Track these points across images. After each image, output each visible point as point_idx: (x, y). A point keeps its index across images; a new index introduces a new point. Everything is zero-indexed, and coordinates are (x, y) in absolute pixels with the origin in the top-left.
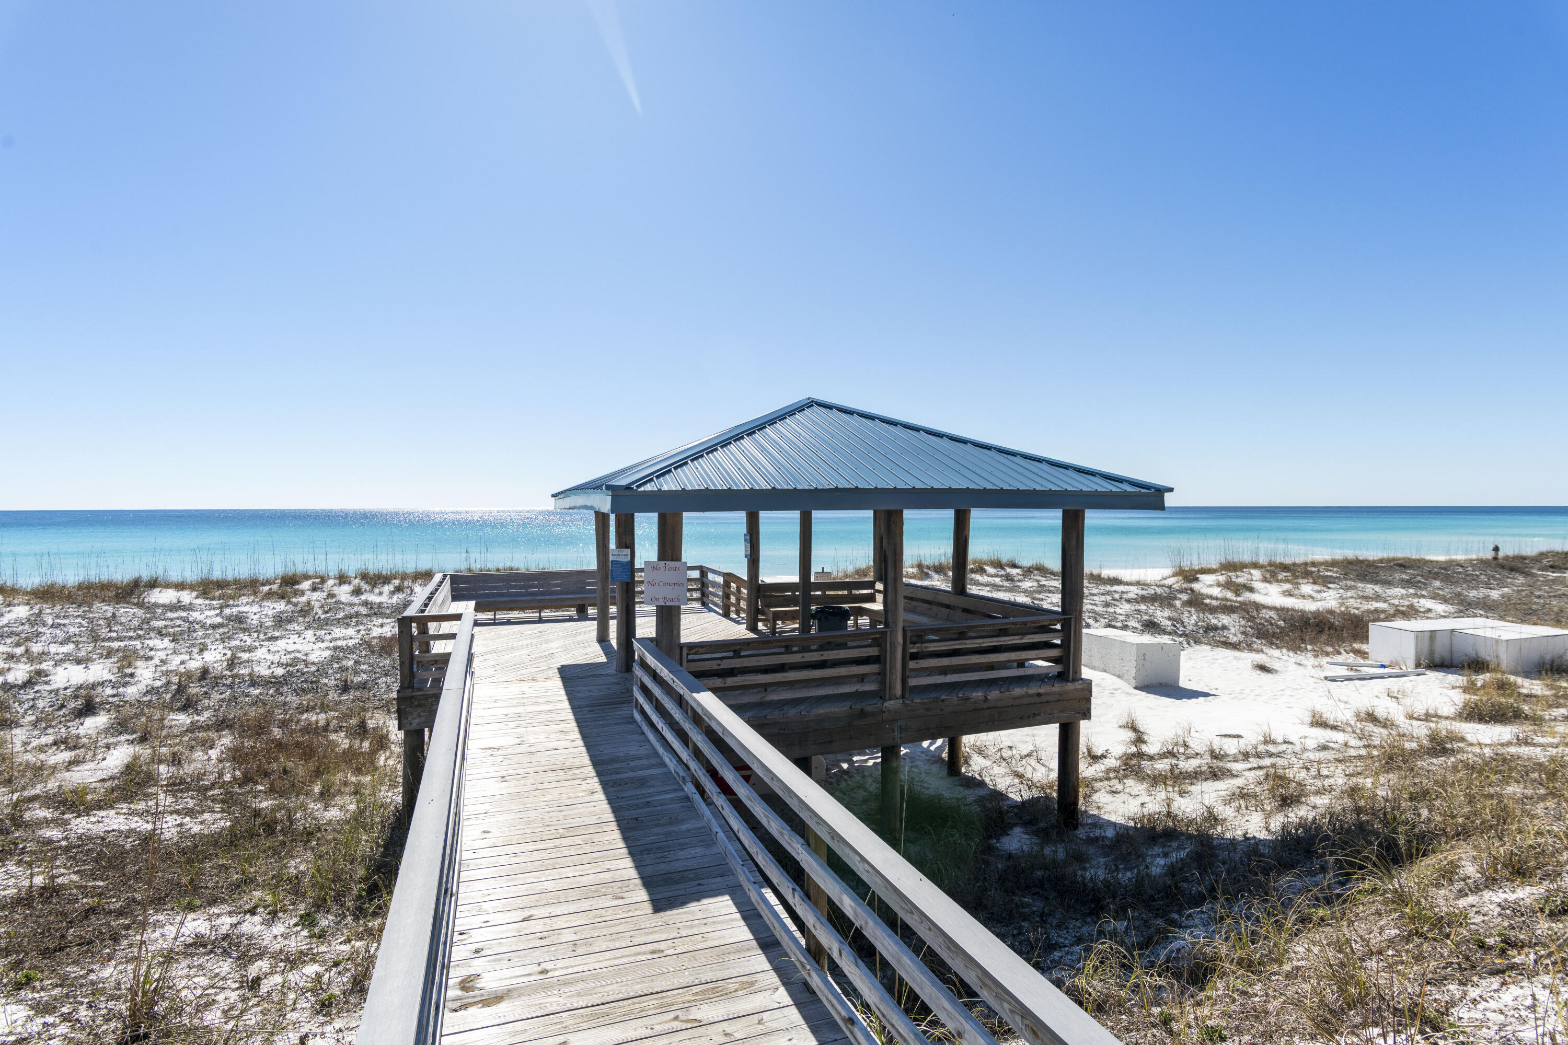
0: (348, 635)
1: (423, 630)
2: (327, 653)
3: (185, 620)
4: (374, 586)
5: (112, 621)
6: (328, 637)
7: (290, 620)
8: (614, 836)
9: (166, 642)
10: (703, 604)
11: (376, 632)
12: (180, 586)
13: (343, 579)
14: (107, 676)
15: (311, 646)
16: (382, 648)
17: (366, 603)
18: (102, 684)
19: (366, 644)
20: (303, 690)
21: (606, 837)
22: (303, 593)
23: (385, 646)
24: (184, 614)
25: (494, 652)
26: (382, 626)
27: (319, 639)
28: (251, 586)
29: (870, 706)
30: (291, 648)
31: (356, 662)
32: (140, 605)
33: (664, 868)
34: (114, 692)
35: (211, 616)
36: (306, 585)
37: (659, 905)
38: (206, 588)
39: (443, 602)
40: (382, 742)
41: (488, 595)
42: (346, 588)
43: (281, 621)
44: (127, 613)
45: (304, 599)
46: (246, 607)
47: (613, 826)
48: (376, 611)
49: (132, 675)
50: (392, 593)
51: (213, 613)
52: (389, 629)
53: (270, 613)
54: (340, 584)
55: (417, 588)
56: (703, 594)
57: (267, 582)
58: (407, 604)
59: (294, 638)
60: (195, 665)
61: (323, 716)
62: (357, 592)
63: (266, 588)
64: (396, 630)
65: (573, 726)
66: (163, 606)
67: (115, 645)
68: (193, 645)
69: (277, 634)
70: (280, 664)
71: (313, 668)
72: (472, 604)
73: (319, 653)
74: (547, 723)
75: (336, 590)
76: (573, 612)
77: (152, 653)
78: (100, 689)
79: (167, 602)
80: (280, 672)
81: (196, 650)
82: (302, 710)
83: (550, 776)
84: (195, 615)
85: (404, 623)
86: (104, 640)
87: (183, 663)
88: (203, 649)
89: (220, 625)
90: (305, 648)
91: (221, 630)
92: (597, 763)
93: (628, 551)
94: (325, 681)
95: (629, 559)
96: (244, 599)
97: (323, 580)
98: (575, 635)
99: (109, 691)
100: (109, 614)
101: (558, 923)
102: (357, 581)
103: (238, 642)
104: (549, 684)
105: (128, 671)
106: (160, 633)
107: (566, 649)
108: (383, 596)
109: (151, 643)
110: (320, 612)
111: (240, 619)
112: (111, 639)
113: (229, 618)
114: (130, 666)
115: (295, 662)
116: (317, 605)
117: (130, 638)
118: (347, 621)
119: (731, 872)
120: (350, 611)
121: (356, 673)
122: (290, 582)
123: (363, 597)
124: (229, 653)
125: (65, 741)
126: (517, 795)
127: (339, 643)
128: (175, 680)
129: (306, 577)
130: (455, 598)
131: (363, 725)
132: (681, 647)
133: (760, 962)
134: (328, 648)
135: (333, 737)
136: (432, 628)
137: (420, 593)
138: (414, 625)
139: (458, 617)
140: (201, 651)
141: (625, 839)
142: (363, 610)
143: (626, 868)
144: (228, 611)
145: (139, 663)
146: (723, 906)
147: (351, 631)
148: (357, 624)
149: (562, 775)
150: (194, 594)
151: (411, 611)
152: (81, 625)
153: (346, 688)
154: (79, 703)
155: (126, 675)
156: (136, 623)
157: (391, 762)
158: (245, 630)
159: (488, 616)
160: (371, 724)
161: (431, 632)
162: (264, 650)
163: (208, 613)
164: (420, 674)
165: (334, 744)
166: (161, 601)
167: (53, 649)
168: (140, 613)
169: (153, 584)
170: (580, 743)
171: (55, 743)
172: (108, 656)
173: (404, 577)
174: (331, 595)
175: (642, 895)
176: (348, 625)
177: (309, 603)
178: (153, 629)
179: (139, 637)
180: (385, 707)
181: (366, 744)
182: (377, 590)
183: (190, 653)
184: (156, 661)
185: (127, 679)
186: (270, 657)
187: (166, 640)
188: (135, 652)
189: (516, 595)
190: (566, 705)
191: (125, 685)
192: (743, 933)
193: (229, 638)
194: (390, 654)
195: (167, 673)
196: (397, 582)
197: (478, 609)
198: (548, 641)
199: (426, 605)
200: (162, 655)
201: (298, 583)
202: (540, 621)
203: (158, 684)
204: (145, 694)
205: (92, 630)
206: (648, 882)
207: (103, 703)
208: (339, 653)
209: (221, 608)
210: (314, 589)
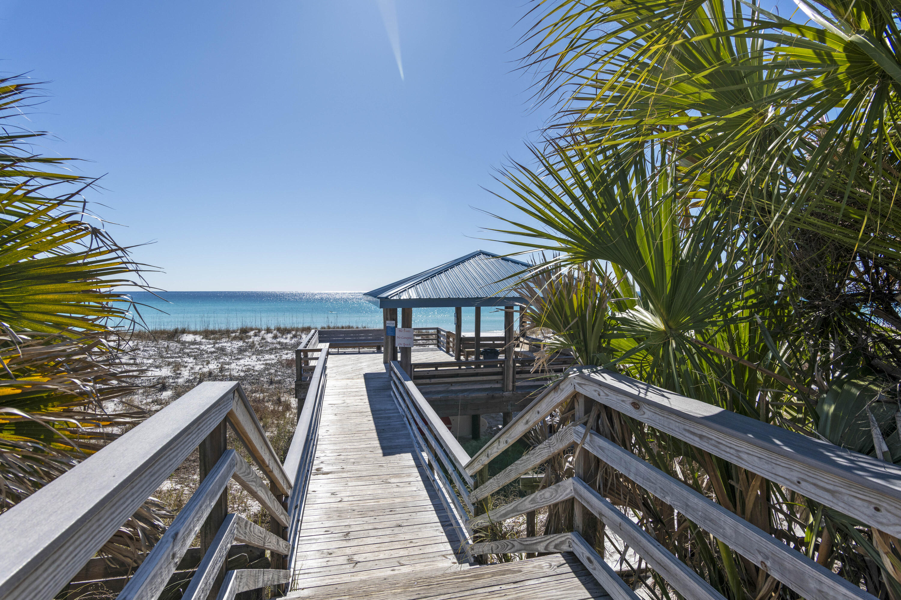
0: (272, 358)
1: (306, 356)
2: (262, 366)
3: (199, 349)
4: (283, 334)
5: (167, 349)
6: (263, 359)
7: (245, 350)
8: (374, 435)
9: (191, 360)
10: (438, 347)
11: (284, 357)
12: (195, 333)
13: (268, 331)
14: (170, 374)
15: (255, 363)
16: (287, 365)
17: (279, 343)
18: (168, 377)
19: (280, 362)
20: (253, 383)
21: (371, 434)
22: (250, 337)
23: (289, 364)
24: (198, 346)
25: (337, 366)
26: (287, 354)
27: (259, 360)
28: (226, 333)
29: (497, 394)
30: (247, 363)
31: (276, 371)
32: (178, 342)
33: (389, 444)
34: (173, 381)
35: (209, 348)
36: (252, 333)
37: (385, 454)
38: (207, 334)
39: (315, 343)
40: (288, 407)
41: (335, 340)
42: (270, 335)
43: (241, 351)
44: (173, 345)
45: (251, 340)
46: (225, 343)
47: (375, 431)
48: (284, 347)
49: (180, 374)
50: (292, 338)
51: (210, 346)
52: (290, 355)
53: (236, 347)
54: (267, 333)
55: (304, 336)
56: (438, 342)
57: (234, 332)
58: (299, 344)
59: (247, 359)
60: (206, 370)
61: (262, 395)
62: (275, 337)
63: (234, 335)
64: (294, 356)
65: (366, 397)
66: (188, 342)
67: (171, 360)
68: (203, 361)
69: (240, 357)
70: (242, 371)
71: (257, 373)
72: (328, 344)
73: (259, 366)
74: (356, 396)
75: (266, 336)
76: (375, 350)
77: (186, 364)
78: (167, 380)
79: (190, 340)
80: (242, 374)
81: (205, 364)
82: (253, 392)
83: (354, 414)
84: (203, 347)
85: (298, 352)
86: (165, 358)
87: (200, 369)
88: (208, 363)
89: (214, 352)
90: (253, 364)
91: (215, 354)
92: (373, 411)
93: (394, 322)
94: (262, 379)
95: (394, 325)
96: (224, 340)
97: (260, 331)
98: (374, 360)
99: (171, 381)
100: (166, 346)
101: (349, 457)
102: (275, 332)
103: (223, 360)
104: (358, 381)
105: (179, 372)
106: (189, 355)
107: (369, 366)
108: (287, 340)
109: (185, 360)
110: (258, 346)
111: (223, 349)
112: (168, 358)
113: (218, 349)
114: (178, 369)
115: (249, 370)
116: (257, 343)
117: (176, 357)
118: (270, 351)
119: (413, 447)
120: (272, 346)
121: (276, 376)
122: (244, 331)
123: (278, 340)
124: (220, 365)
125: (156, 401)
126: (340, 420)
127: (268, 362)
128: (199, 376)
129: (252, 329)
130: (320, 341)
131: (279, 399)
132: (411, 365)
133: (415, 471)
134: (263, 364)
135: (266, 404)
136: (310, 354)
137: (305, 338)
138: (302, 354)
139: (320, 350)
140: (208, 364)
141: (378, 435)
142: (278, 346)
143: (376, 443)
144: (217, 345)
145: (183, 369)
146: (408, 457)
147: (273, 356)
148: (276, 353)
149: (358, 415)
150: (202, 337)
151: (301, 347)
152: (155, 351)
153: (271, 382)
154: (159, 386)
155: (177, 374)
156: (177, 350)
157: (291, 416)
158: (225, 355)
159: (336, 350)
160: (283, 399)
161: (309, 357)
162: (235, 364)
163: (208, 346)
164: (305, 374)
165: (266, 408)
166: (187, 340)
167: (145, 361)
168: (179, 345)
169: (184, 332)
170: (368, 403)
171: (153, 402)
172: (169, 365)
173: (297, 330)
174: (263, 339)
175: (381, 451)
176: (271, 354)
177: (253, 342)
178: (185, 353)
179: (180, 357)
180: (289, 392)
181: (281, 408)
182: (284, 337)
183: (203, 365)
184: (189, 368)
185: (178, 376)
186: (237, 367)
187: (192, 358)
188: (180, 363)
189: (349, 340)
190: (365, 389)
191: (178, 378)
192: (413, 463)
193: (219, 358)
194: (291, 367)
195: (194, 373)
196: (294, 332)
197: (330, 347)
198: (361, 363)
199: (307, 345)
200: (191, 365)
201: (248, 332)
202: (359, 353)
203: (191, 378)
204: (186, 382)
205: (160, 353)
206: (383, 448)
207: (169, 386)
208: (268, 366)
209: (214, 344)
210: (255, 335)
